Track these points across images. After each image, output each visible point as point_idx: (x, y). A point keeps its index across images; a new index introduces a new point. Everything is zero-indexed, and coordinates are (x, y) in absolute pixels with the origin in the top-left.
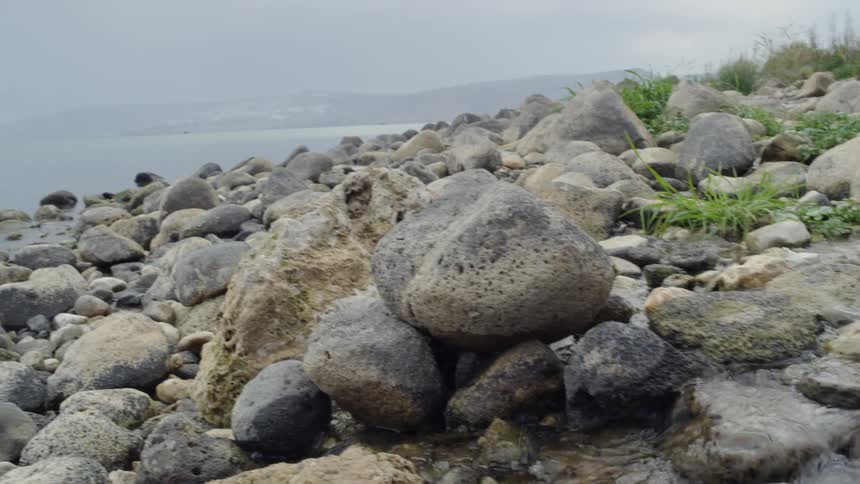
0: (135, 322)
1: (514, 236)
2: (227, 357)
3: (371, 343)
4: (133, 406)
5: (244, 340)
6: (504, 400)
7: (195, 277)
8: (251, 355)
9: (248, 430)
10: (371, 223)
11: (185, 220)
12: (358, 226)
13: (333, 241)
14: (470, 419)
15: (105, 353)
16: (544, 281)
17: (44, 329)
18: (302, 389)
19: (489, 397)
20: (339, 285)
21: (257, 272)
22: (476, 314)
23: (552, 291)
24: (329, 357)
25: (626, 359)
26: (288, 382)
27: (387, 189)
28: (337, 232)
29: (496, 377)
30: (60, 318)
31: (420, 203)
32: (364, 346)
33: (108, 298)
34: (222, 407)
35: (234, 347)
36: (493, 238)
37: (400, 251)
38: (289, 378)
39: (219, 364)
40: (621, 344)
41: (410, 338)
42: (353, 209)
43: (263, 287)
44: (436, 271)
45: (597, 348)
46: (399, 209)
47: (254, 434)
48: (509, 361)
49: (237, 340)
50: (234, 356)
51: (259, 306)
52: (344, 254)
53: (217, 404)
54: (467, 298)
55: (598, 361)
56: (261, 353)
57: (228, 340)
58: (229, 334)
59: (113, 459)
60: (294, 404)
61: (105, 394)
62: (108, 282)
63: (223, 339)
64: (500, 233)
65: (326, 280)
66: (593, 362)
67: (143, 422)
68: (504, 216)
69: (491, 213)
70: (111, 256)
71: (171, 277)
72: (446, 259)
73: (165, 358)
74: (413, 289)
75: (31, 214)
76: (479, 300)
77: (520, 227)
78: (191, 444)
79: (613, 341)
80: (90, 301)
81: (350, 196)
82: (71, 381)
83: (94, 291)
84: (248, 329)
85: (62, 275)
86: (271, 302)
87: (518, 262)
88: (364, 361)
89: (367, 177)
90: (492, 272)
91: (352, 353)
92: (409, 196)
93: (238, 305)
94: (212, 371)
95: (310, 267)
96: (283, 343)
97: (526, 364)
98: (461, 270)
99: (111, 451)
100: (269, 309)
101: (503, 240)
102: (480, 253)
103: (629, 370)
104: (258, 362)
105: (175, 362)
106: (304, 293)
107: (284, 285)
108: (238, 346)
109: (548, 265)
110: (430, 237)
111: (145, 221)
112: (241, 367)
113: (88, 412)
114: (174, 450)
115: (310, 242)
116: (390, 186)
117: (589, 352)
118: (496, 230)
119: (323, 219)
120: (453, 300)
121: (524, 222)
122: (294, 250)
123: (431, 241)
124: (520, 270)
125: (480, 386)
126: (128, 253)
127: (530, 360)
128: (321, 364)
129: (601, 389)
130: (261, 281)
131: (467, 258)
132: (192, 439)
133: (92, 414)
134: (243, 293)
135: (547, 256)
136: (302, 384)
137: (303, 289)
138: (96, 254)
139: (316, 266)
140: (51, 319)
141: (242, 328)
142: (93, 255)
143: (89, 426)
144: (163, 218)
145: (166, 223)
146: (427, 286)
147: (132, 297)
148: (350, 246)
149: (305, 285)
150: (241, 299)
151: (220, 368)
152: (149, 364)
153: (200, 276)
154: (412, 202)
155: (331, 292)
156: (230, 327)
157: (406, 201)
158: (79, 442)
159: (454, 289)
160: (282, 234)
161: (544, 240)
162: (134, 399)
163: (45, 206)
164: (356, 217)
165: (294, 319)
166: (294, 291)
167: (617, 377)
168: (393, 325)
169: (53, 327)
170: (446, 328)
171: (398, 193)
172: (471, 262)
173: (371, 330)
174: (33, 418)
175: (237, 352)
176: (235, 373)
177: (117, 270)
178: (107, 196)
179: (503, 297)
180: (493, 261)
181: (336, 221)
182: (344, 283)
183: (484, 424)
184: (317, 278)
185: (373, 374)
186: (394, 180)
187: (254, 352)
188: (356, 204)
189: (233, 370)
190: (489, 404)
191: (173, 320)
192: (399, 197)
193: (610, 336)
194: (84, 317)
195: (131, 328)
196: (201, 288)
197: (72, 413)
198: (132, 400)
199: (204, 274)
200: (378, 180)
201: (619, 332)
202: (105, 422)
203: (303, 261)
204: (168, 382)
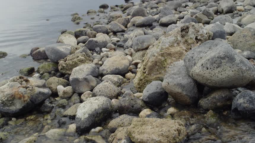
0: (122, 57)
1: (225, 62)
2: (143, 74)
3: (180, 83)
4: (119, 81)
5: (148, 71)
6: (214, 105)
7: (138, 44)
8: (149, 75)
9: (146, 99)
10: (187, 39)
11: (137, 20)
12: (184, 40)
13: (175, 45)
14: (204, 108)
15: (113, 64)
16: (231, 76)
17: (99, 51)
18: (161, 90)
19: (210, 103)
20: (175, 58)
21: (153, 53)
22: (209, 81)
23: (233, 79)
24: (169, 84)
25: (251, 103)
26: (157, 88)
27: (193, 29)
28: (177, 42)
29: (213, 98)
30: (103, 49)
31: (203, 34)
32: (178, 83)
33: (115, 44)
34: (141, 87)
35: (146, 72)
36: (218, 62)
37: (192, 57)
38: (158, 87)
39: (141, 76)
40: (250, 98)
41: (192, 82)
42: (183, 34)
43: (155, 58)
44: (200, 67)
45: (242, 98)
46: (196, 36)
47: (147, 100)
48: (218, 94)
49: (146, 71)
50: (145, 75)
51: (153, 63)
52: (178, 49)
53: (140, 86)
54: (208, 77)
55: (243, 102)
56: (152, 75)
57: (144, 70)
58: (144, 69)
59: (114, 96)
60: (158, 94)
61: (113, 76)
62: (115, 39)
63: (143, 69)
64: (220, 61)
65: (172, 56)
66: (241, 102)
67: (121, 85)
68: (222, 56)
69: (219, 55)
70: (116, 30)
71: (132, 41)
72: (204, 65)
73: (128, 67)
74: (194, 70)
75: (97, 11)
76: (211, 78)
77: (226, 60)
78: (132, 99)
79: (248, 97)
80: (111, 45)
81: (182, 30)
82: (105, 70)
83: (112, 42)
84: (149, 68)
85: (104, 37)
86: (156, 62)
87: (224, 69)
88: (178, 87)
89: (188, 25)
90: (216, 71)
91: (175, 84)
92: (200, 32)
93: (148, 61)
94: (139, 78)
95: (168, 52)
96: (158, 73)
97: (222, 96)
98: (208, 69)
99: (113, 93)
100: (155, 63)
101: (221, 63)
102: (214, 65)
103: (251, 106)
104: (151, 77)
105: (131, 68)
106: (166, 60)
107: (160, 57)
108: (147, 72)
109: (233, 72)
110: (202, 54)
111: (126, 19)
112: (147, 78)
113: (109, 82)
114: (128, 100)
115: (169, 45)
116: (195, 29)
117: (240, 99)
118: (219, 60)
119: (173, 38)
120: (204, 76)
121: (228, 59)
122: (164, 47)
123: (201, 56)
124: (224, 72)
125: (208, 99)
126: (121, 30)
127: (223, 96)
128: (167, 85)
129: (241, 109)
130: (154, 56)
131: (210, 66)
132: (132, 98)
133: (109, 83)
134: (149, 58)
135: (233, 69)
136: (161, 89)
137: (165, 58)
138: (113, 29)
139: (170, 52)
140: (101, 49)
141: (148, 68)
142: (112, 29)
143: (109, 86)
144: (131, 18)
145: (132, 20)
146: (197, 71)
147: (121, 44)
148: (180, 46)
149: (166, 57)
150: (149, 60)
151: (142, 77)
152: (124, 68)
153: (139, 44)
154: (201, 33)
155: (173, 60)
156: (145, 67)
157: (199, 33)
158: (106, 90)
159: (204, 74)
160: (161, 42)
161: (233, 65)
162: (119, 78)
163: (101, 9)
164: (183, 37)
165: (162, 67)
166: (163, 59)
167: (246, 107)
168: (187, 78)
169: (101, 51)
170: (201, 82)
171: (197, 31)
172: (211, 67)
173: (181, 78)
174: (96, 79)
175: (146, 74)
176: (145, 79)
177: (118, 35)
178: (117, 6)
179: (218, 78)
180: (217, 68)
181: (177, 39)
182: (177, 57)
183: (207, 110)
184: (170, 56)
185: (180, 90)
186: (196, 27)
187: (151, 74)
188: (184, 33)
189: (144, 78)
190: (210, 105)
191: (131, 55)
192: (197, 32)
193: (247, 95)
194: (109, 50)
195: (120, 58)
196: (139, 47)
197: (105, 82)
198: (119, 79)
199: (140, 44)
200: (192, 27)
201: (250, 95)
202: (112, 86)
203: (166, 50)
204: (128, 74)
